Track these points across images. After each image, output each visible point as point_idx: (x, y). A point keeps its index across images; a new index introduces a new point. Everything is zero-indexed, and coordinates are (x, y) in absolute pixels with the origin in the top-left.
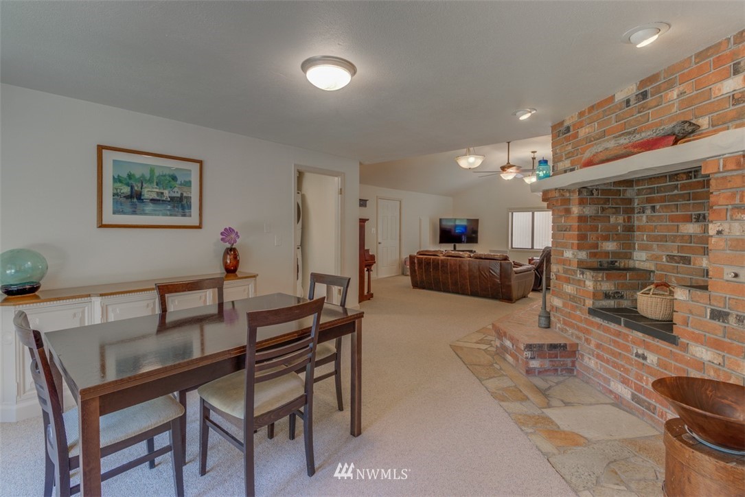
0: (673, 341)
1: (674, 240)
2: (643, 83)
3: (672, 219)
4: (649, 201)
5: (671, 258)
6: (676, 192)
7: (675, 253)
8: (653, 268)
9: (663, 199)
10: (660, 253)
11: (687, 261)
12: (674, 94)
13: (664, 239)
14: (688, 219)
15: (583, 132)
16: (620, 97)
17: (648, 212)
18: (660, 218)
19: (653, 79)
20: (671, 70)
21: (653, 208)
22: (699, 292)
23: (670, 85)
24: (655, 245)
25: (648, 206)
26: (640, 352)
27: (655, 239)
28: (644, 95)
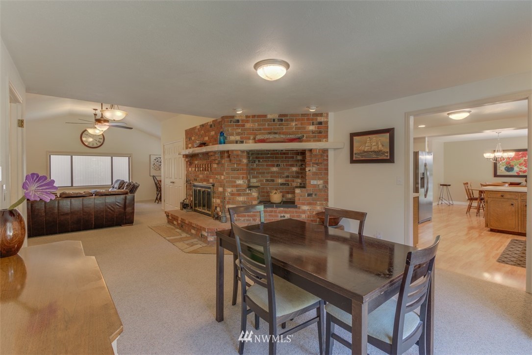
0: (296, 207)
1: (268, 173)
2: (280, 115)
3: (267, 165)
4: (257, 158)
5: (267, 180)
6: (269, 155)
7: (269, 178)
8: (260, 185)
9: (263, 158)
10: (262, 179)
11: (273, 181)
12: (294, 124)
13: (264, 173)
14: (273, 166)
15: (248, 125)
16: (269, 117)
17: (257, 162)
18: (262, 165)
19: (285, 115)
20: (292, 115)
21: (259, 161)
22: (303, 189)
23: (292, 120)
24: (260, 176)
25: (257, 160)
26: (282, 215)
27: (260, 173)
28: (282, 120)
